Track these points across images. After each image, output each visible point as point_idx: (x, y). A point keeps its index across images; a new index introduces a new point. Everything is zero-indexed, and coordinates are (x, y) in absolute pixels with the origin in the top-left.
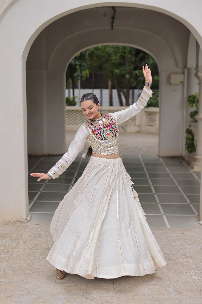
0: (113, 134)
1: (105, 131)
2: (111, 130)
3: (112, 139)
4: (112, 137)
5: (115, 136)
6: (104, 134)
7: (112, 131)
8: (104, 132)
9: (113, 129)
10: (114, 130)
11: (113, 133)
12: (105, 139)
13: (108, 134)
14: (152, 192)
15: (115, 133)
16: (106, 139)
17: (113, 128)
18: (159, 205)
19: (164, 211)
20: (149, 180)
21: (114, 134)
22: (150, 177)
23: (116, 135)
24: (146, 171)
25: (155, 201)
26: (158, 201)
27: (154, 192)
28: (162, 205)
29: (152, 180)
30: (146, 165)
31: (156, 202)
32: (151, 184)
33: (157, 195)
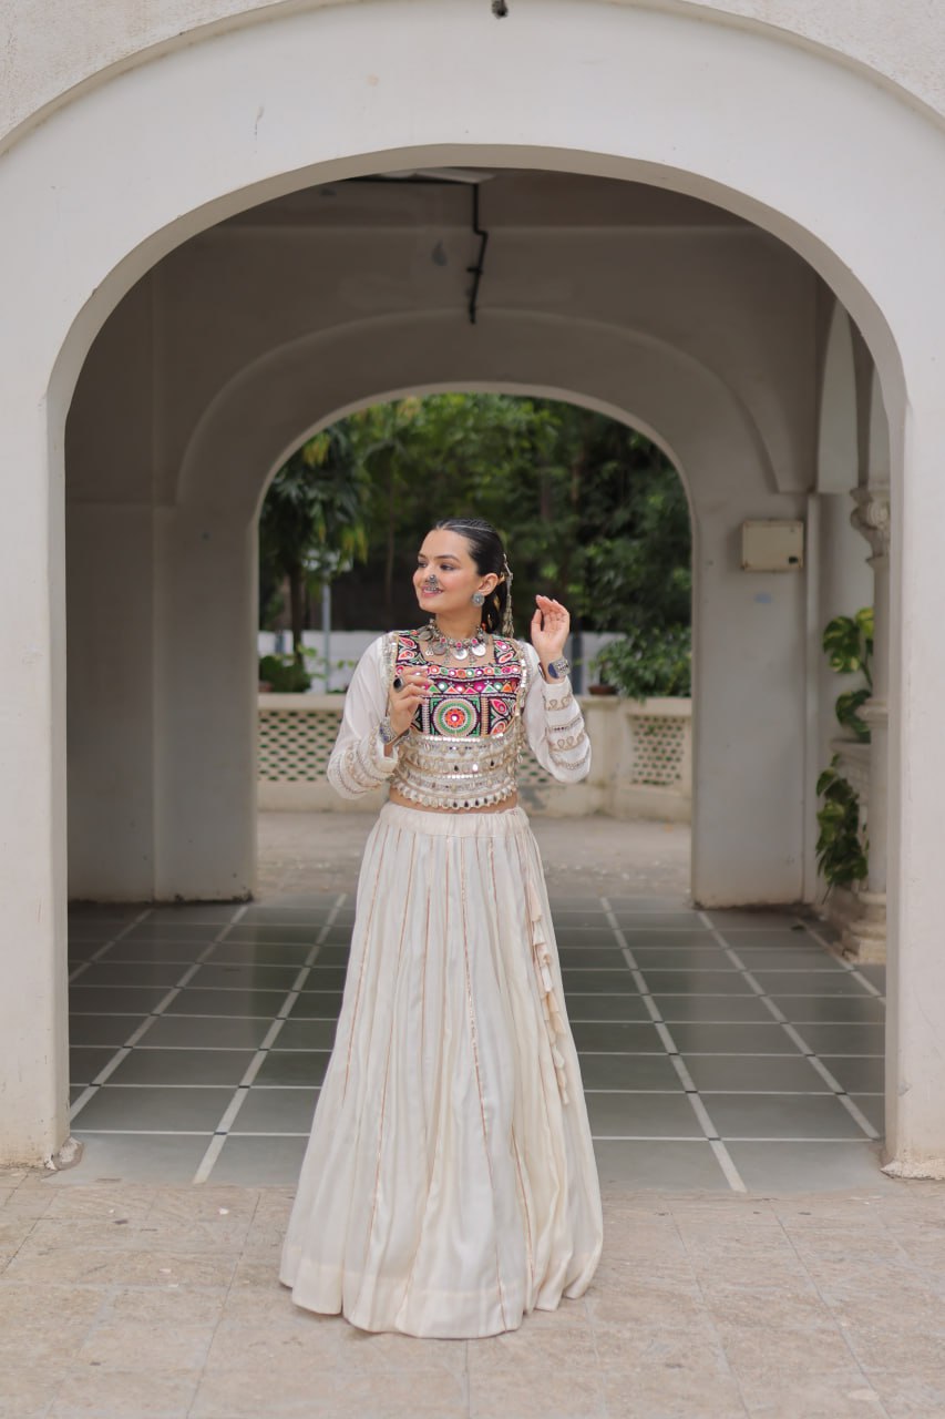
0: (479, 720)
1: (444, 699)
2: (472, 702)
3: (469, 740)
4: (472, 733)
5: (485, 730)
6: (435, 707)
7: (475, 706)
8: (438, 703)
9: (484, 702)
10: (490, 706)
11: (479, 715)
12: (436, 730)
13: (457, 713)
14: (660, 1046)
15: (490, 720)
16: (439, 734)
17: (488, 698)
18: (694, 1099)
19: (716, 1125)
20: (649, 1001)
21: (485, 719)
22: (652, 988)
23: (490, 729)
24: (632, 964)
25: (676, 1081)
26: (689, 1085)
27: (670, 1047)
28: (705, 1100)
29: (659, 1003)
30: (633, 940)
31: (681, 1087)
32: (655, 1015)
33: (685, 1060)
